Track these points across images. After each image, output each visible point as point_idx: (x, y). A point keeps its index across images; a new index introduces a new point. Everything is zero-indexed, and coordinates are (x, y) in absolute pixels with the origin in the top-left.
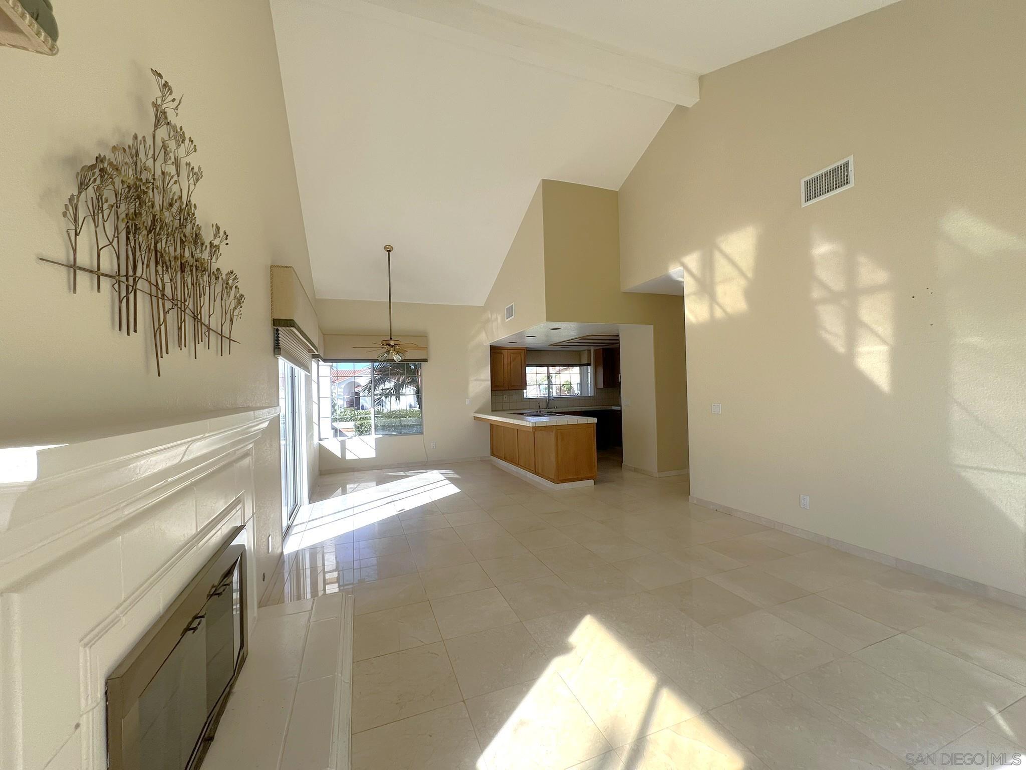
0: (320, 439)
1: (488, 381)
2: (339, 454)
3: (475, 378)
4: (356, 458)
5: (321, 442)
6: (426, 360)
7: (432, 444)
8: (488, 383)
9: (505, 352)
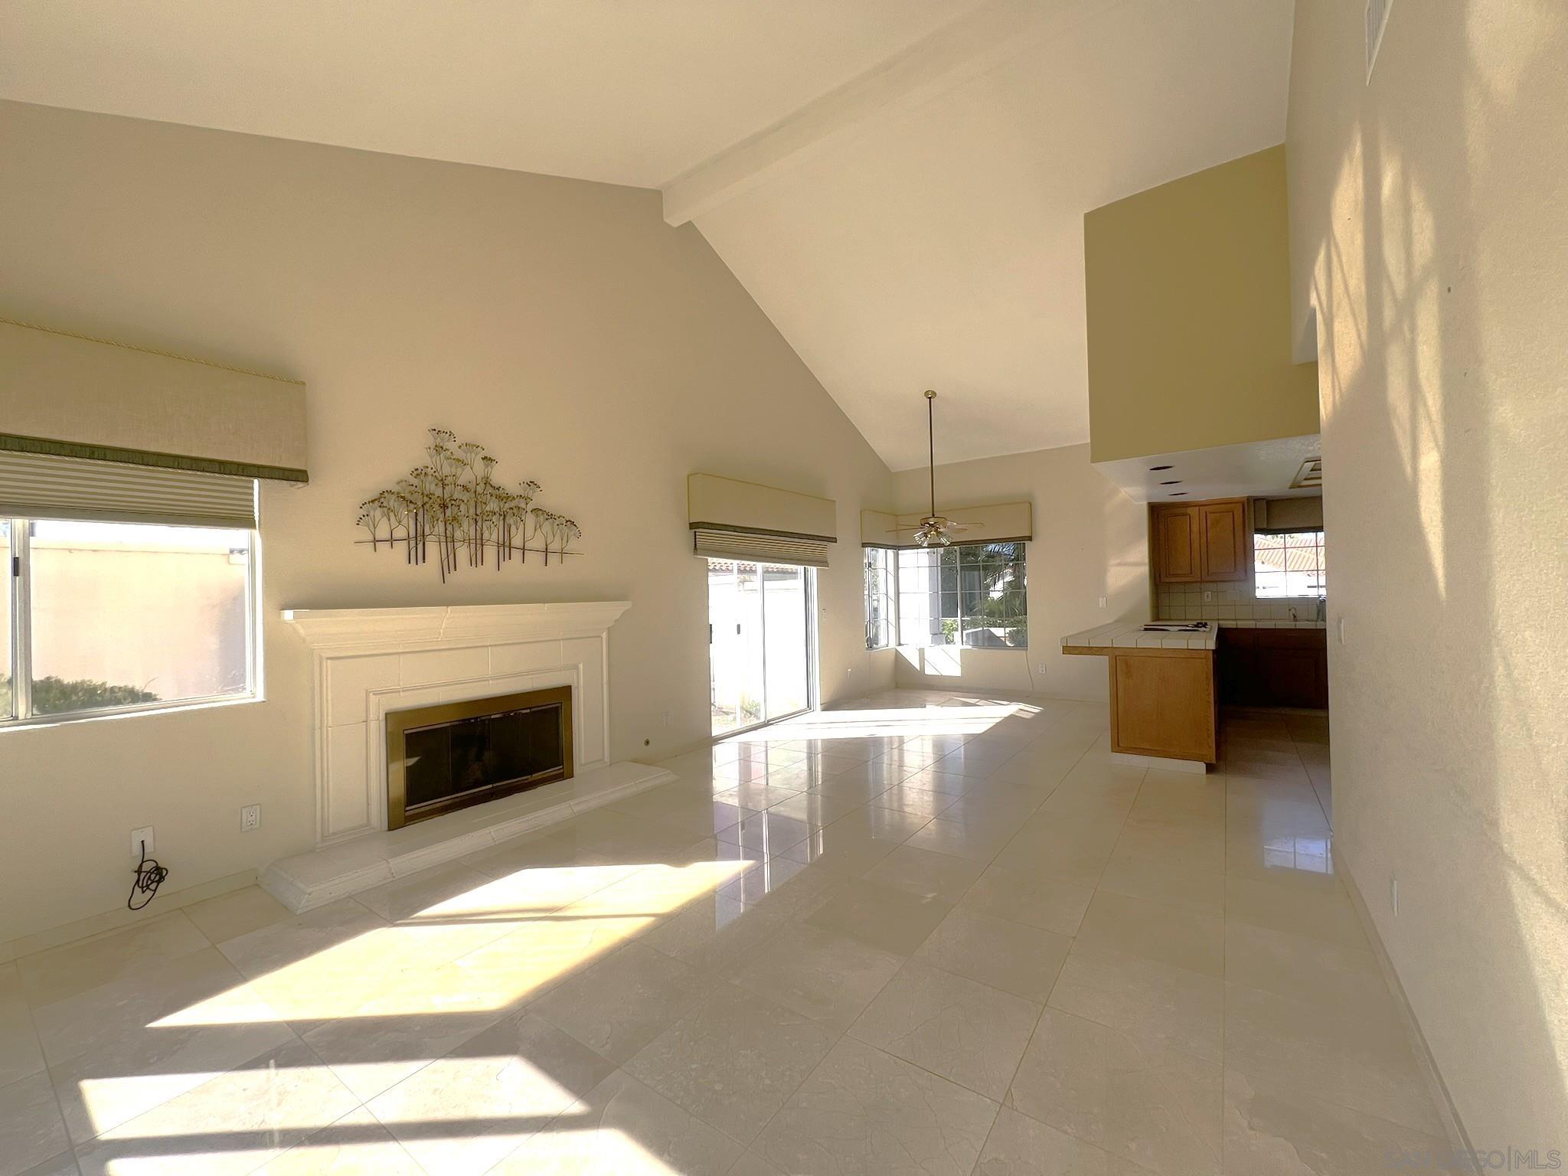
0: (900, 644)
1: (1145, 564)
2: (918, 667)
3: (1118, 561)
4: (937, 673)
5: (899, 648)
6: (1030, 539)
7: (1040, 666)
8: (1144, 570)
9: (1193, 512)
